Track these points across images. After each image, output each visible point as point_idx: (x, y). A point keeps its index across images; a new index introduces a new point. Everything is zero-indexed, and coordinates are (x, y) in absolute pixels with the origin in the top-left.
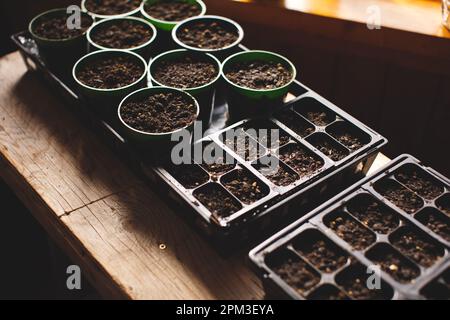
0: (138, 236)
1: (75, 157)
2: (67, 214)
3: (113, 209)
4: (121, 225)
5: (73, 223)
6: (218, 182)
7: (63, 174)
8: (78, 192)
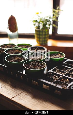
0: (37, 100)
1: (8, 84)
2: (13, 98)
3: (27, 95)
4: (31, 98)
5: (16, 100)
6: (58, 80)
7: (7, 88)
8: (14, 92)
